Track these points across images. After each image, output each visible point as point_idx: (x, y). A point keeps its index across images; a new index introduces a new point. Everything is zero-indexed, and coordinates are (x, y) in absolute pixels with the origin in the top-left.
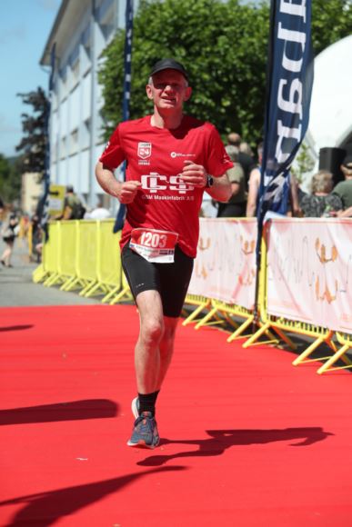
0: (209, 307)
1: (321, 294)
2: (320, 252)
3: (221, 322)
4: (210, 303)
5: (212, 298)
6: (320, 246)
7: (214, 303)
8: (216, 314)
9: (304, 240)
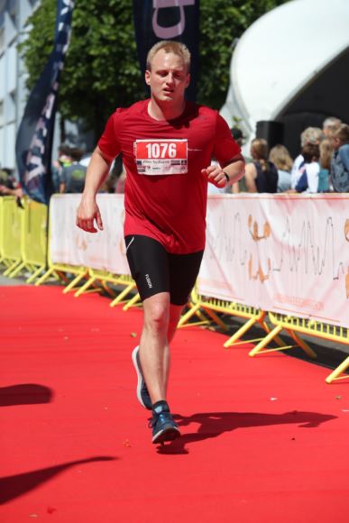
1: (254, 273)
2: (252, 229)
6: (253, 223)
9: (236, 217)
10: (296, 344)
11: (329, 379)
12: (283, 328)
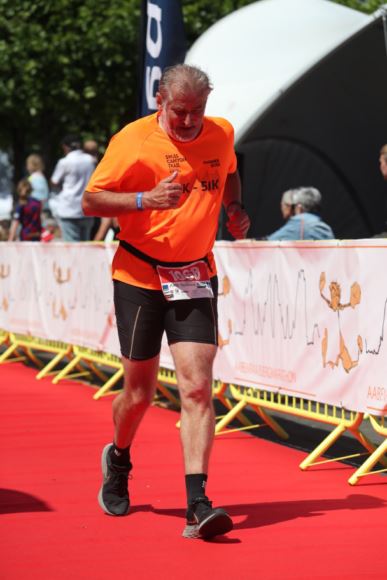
0: (70, 356)
3: (86, 374)
4: (72, 351)
5: (74, 343)
7: (76, 350)
8: (79, 363)
10: (264, 422)
11: (304, 465)
12: (248, 404)
